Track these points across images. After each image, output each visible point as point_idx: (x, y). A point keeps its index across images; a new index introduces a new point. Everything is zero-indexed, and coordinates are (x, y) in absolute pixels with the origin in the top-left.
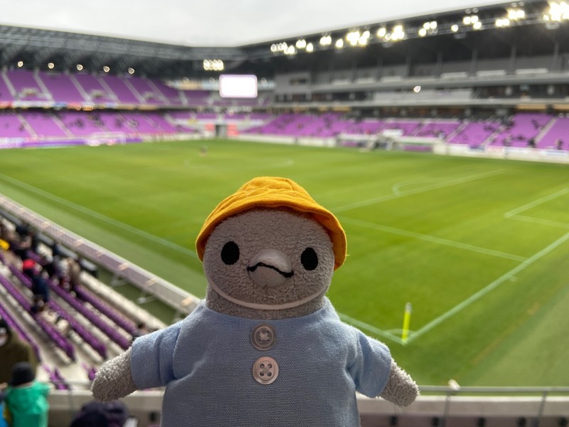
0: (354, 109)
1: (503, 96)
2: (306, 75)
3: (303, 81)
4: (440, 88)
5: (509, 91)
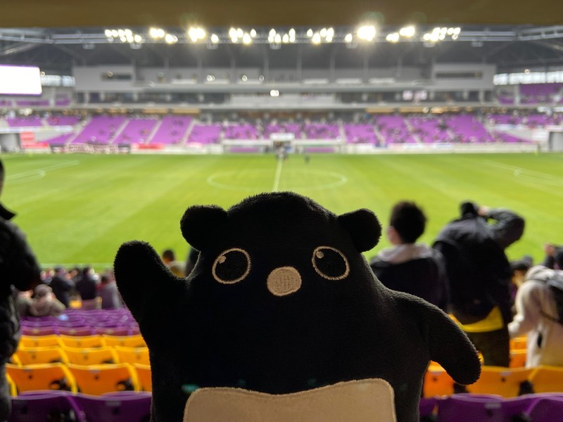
0: (204, 111)
1: (360, 101)
2: (129, 70)
3: (126, 77)
4: (304, 93)
5: (365, 97)
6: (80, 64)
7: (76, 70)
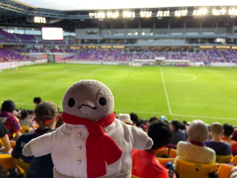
0: (127, 47)
6: (78, 28)
7: (76, 30)
